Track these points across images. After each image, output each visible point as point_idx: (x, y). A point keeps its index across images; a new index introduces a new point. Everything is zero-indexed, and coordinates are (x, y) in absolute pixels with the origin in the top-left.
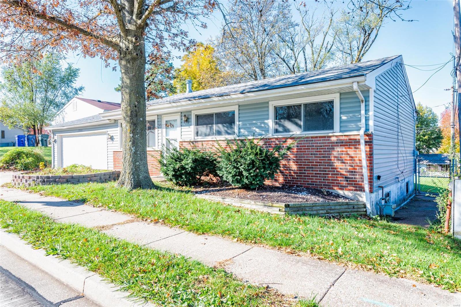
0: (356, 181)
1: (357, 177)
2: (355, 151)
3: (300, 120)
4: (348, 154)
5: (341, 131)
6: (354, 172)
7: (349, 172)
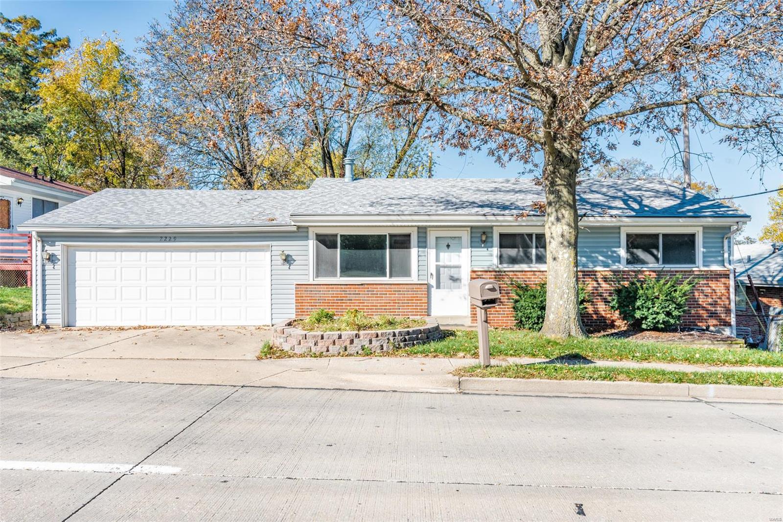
0: (717, 313)
1: (718, 309)
2: (717, 284)
3: (658, 251)
4: (710, 287)
5: (704, 266)
6: (715, 304)
7: (710, 304)
